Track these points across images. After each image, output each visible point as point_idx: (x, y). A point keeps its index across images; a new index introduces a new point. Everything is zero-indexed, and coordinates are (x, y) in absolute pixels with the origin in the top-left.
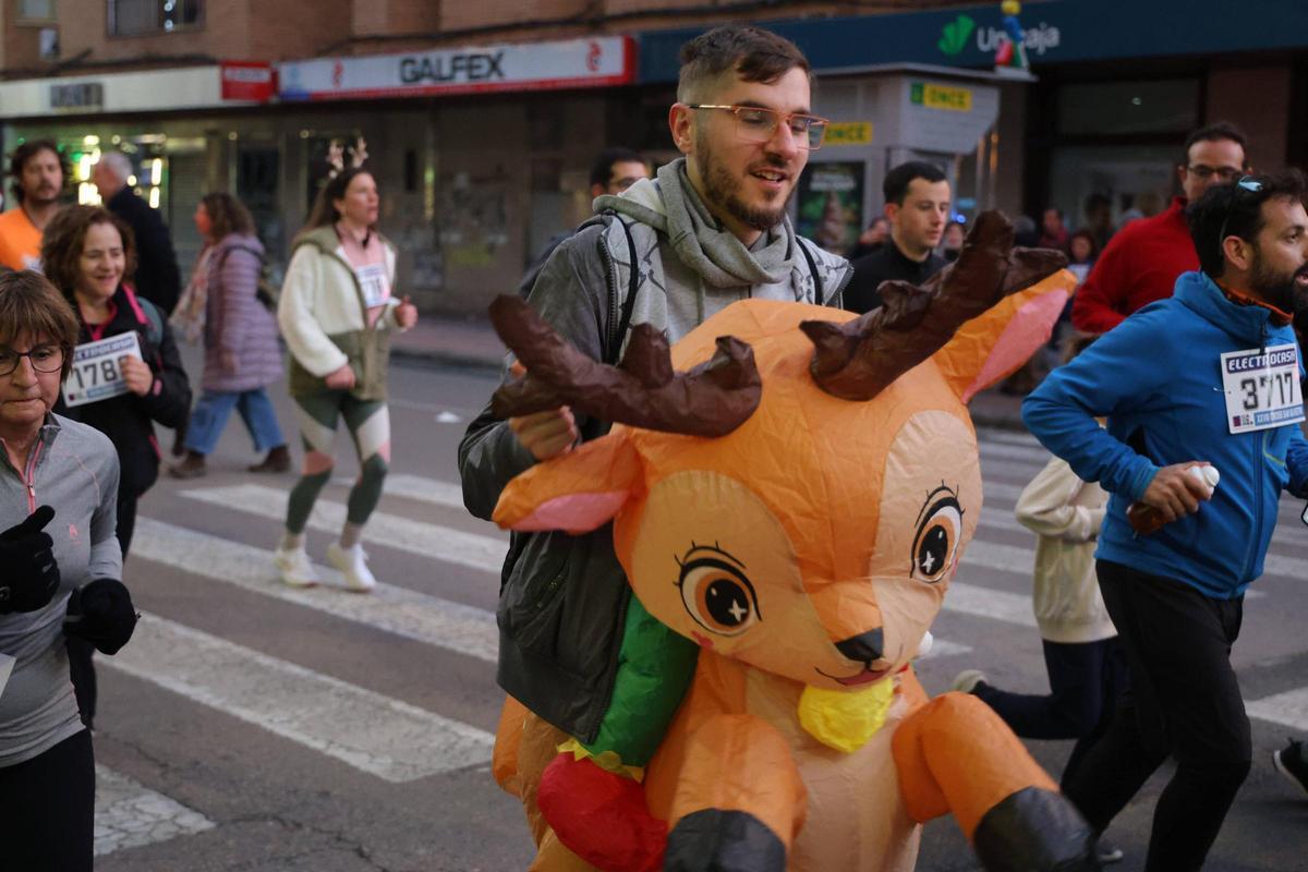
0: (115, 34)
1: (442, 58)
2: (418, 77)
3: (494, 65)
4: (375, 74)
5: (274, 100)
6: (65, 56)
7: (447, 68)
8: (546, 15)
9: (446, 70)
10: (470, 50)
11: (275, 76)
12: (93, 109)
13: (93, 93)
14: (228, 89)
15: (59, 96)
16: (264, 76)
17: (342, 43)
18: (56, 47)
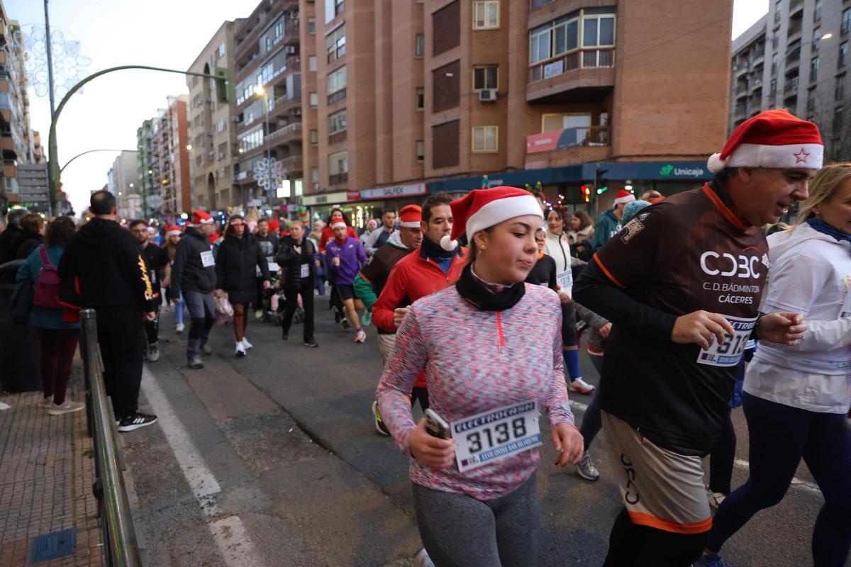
0: (331, 183)
1: (391, 189)
2: (387, 193)
3: (401, 190)
4: (379, 193)
5: (360, 199)
6: (321, 189)
7: (393, 192)
8: (414, 178)
9: (392, 191)
10: (396, 187)
11: (360, 194)
12: (324, 203)
13: (324, 199)
14: (349, 198)
15: (318, 200)
16: (357, 194)
17: (374, 186)
18: (319, 188)
